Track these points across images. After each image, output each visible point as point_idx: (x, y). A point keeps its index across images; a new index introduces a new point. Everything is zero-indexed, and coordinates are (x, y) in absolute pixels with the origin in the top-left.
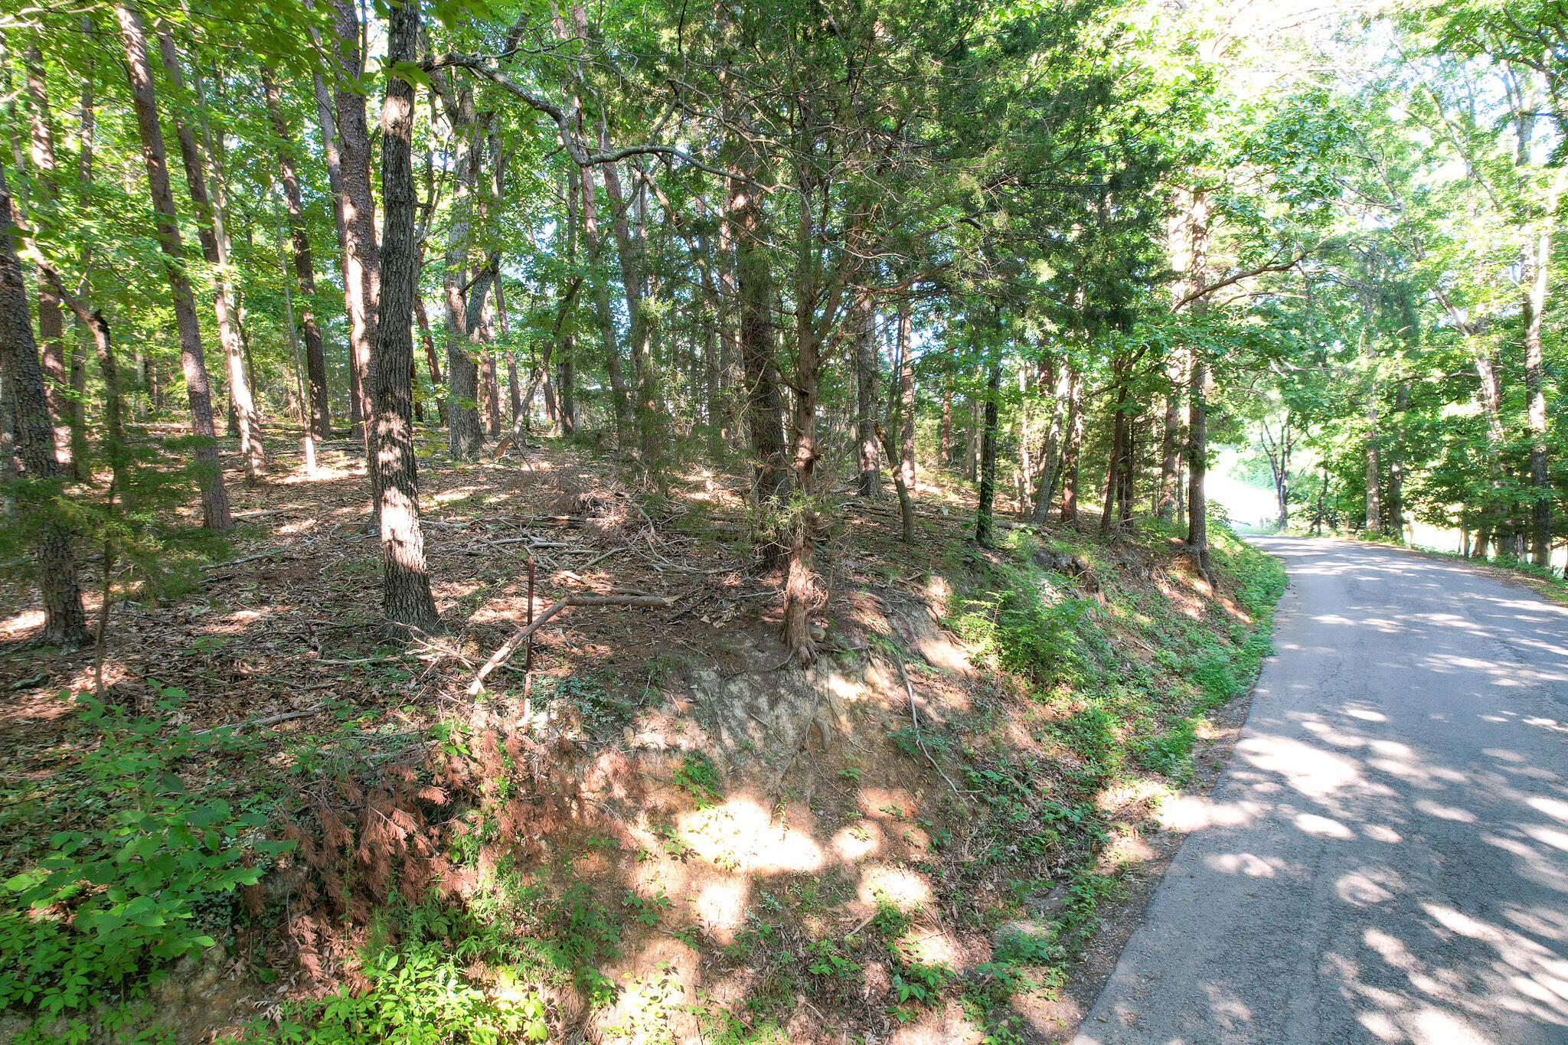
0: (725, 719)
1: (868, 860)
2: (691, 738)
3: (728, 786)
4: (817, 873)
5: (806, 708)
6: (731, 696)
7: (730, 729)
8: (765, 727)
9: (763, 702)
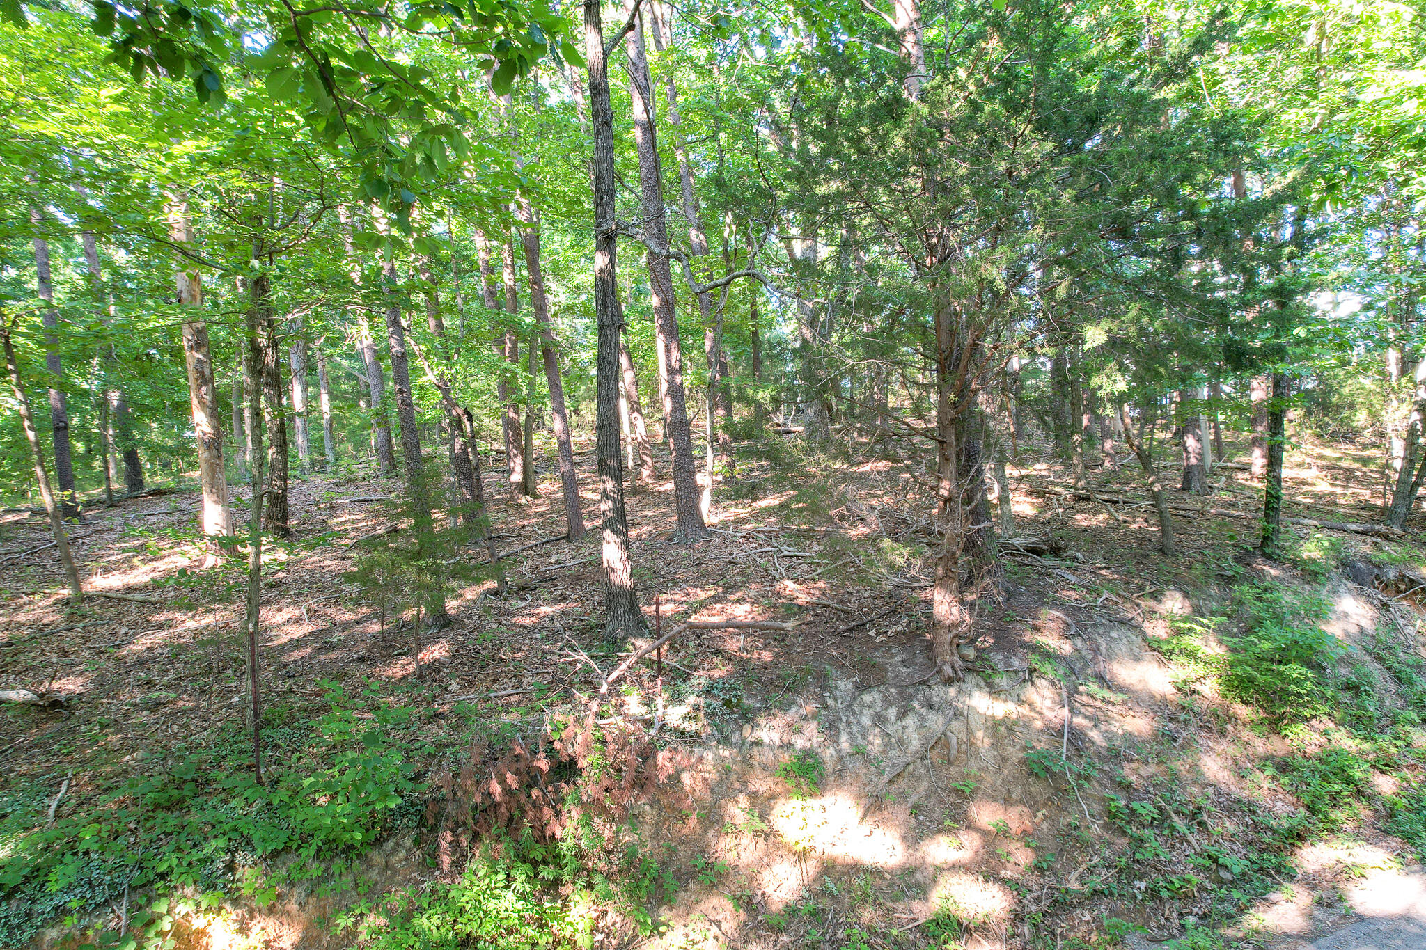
0: (849, 724)
1: (954, 867)
2: (809, 738)
3: (831, 783)
4: (890, 872)
5: (937, 722)
6: (863, 705)
7: (850, 734)
8: (888, 735)
9: (892, 713)
